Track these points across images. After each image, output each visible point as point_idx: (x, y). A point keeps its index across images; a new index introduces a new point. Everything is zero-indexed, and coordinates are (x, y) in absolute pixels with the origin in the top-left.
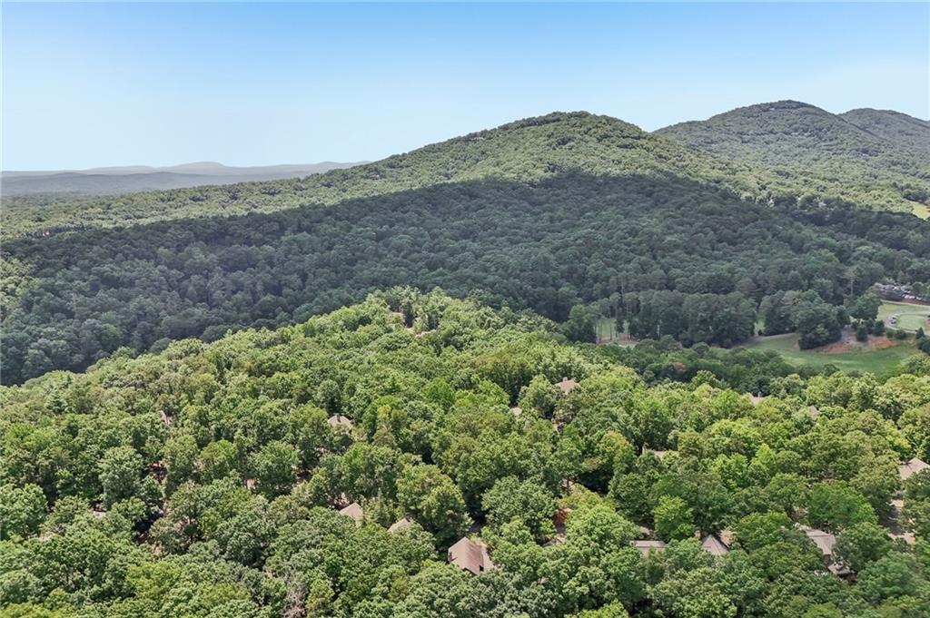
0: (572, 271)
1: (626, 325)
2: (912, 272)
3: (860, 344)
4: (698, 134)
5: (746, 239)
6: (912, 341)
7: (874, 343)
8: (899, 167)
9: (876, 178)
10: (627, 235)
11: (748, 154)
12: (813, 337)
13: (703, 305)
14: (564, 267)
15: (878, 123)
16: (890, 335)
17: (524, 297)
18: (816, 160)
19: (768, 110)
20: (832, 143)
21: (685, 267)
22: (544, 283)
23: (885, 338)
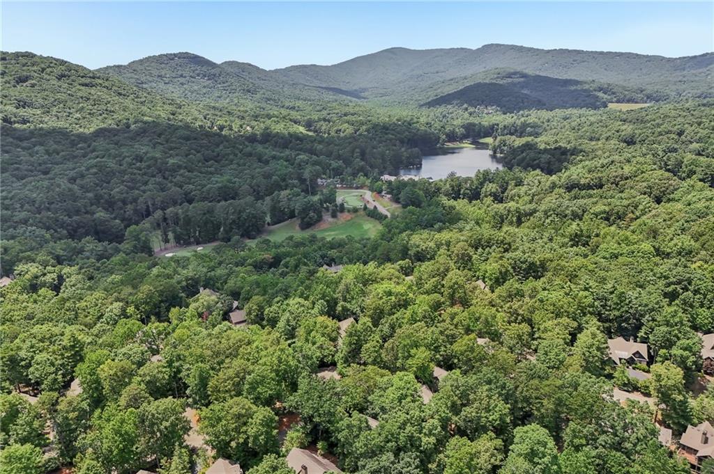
0: (98, 198)
1: (171, 235)
2: (333, 169)
3: (334, 220)
4: (129, 75)
5: (224, 157)
6: (362, 212)
7: (344, 217)
8: (272, 102)
9: (264, 109)
10: (134, 161)
11: (173, 92)
12: (309, 220)
13: (231, 210)
14: (90, 195)
15: (243, 72)
16: (349, 211)
17: (62, 227)
18: (219, 97)
19: (173, 59)
20: (225, 85)
21: (194, 183)
22: (78, 212)
23: (347, 213)
